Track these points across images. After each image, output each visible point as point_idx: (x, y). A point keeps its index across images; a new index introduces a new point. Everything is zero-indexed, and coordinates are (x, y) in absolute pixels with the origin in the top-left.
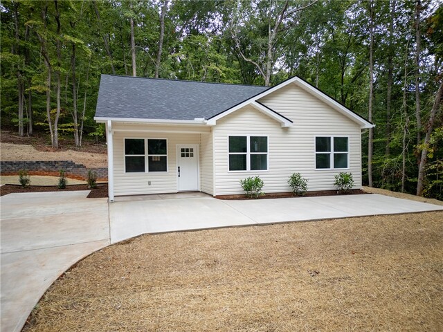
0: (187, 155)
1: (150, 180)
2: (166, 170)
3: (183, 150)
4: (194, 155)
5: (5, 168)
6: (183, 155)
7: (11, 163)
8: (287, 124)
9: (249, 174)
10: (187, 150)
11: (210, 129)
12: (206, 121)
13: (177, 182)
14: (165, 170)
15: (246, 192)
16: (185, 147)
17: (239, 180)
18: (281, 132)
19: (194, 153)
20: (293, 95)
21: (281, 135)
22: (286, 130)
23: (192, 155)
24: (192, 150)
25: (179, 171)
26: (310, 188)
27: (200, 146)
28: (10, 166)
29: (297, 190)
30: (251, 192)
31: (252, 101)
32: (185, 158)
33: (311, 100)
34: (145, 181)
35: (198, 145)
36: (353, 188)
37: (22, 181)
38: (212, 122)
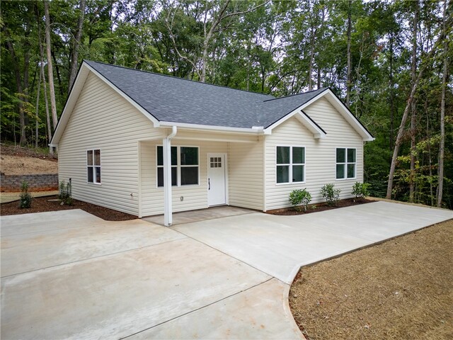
0: (216, 166)
1: (182, 195)
3: (212, 160)
4: (222, 165)
6: (212, 166)
8: (321, 135)
9: (291, 186)
10: (216, 159)
12: (264, 130)
13: (207, 196)
14: (196, 182)
16: (214, 156)
17: (284, 193)
18: (313, 143)
19: (222, 162)
22: (317, 141)
23: (220, 166)
24: (220, 159)
25: (209, 183)
27: (228, 155)
31: (299, 110)
32: (214, 168)
34: (178, 196)
35: (226, 154)
38: (268, 131)
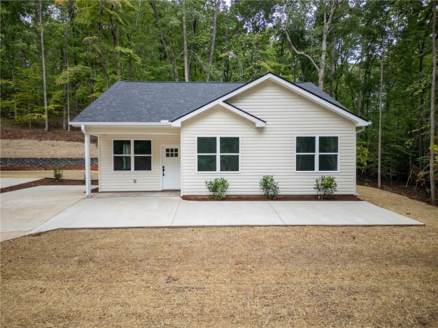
0: (172, 155)
1: (135, 178)
2: (151, 170)
3: (167, 150)
4: (179, 155)
5: (67, 164)
6: (167, 155)
7: (71, 160)
8: (259, 124)
9: (218, 175)
10: (172, 150)
11: (178, 130)
12: (170, 123)
13: (161, 181)
15: (212, 193)
16: (170, 147)
17: (204, 181)
18: (255, 133)
19: (179, 153)
20: (269, 93)
21: (254, 136)
22: (261, 130)
23: (177, 155)
24: (176, 150)
25: (164, 170)
26: (282, 192)
28: (70, 162)
29: (270, 193)
30: (217, 193)
31: (220, 102)
32: (170, 158)
33: (293, 97)
34: (132, 179)
36: (335, 193)
37: (56, 176)
38: (177, 124)
